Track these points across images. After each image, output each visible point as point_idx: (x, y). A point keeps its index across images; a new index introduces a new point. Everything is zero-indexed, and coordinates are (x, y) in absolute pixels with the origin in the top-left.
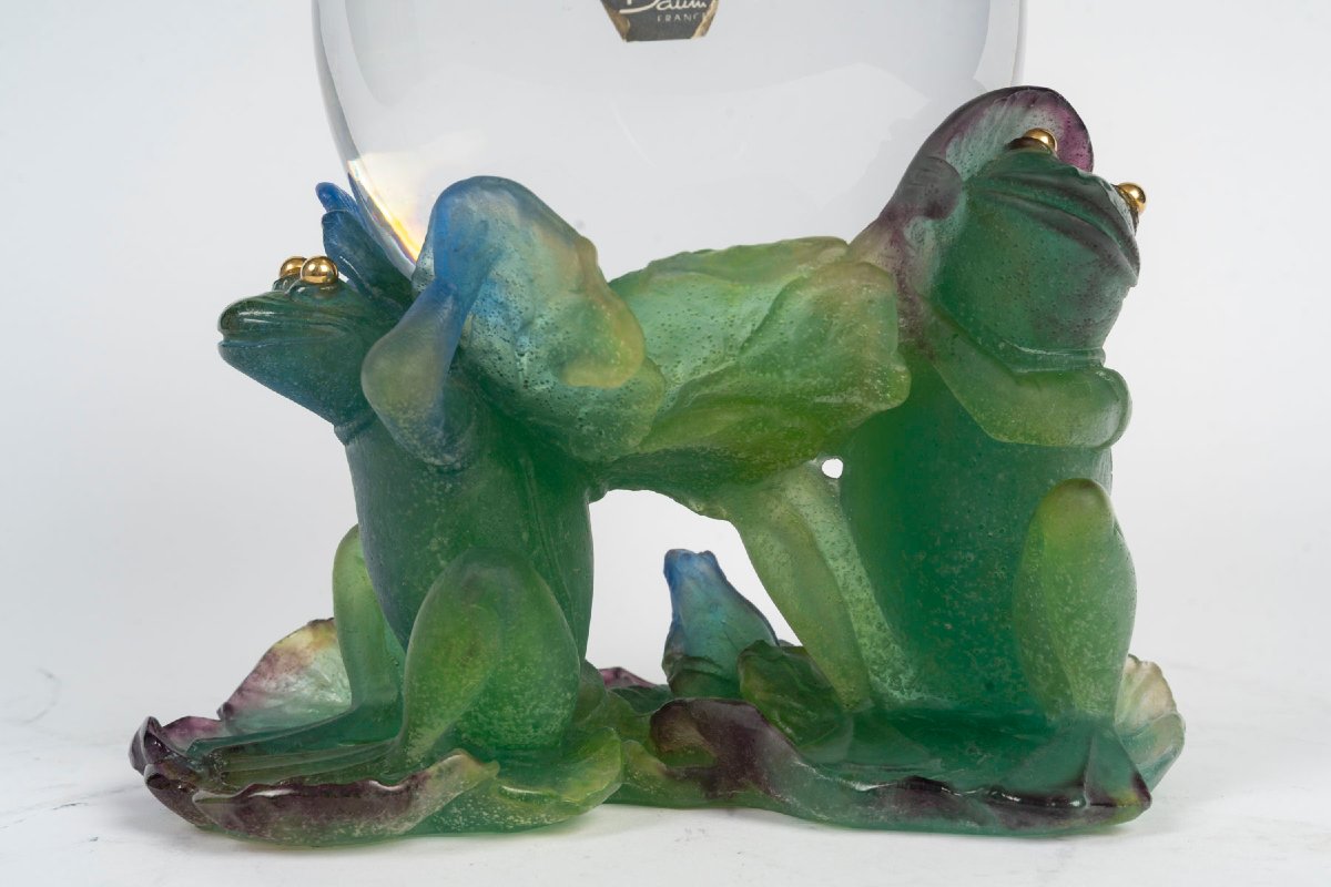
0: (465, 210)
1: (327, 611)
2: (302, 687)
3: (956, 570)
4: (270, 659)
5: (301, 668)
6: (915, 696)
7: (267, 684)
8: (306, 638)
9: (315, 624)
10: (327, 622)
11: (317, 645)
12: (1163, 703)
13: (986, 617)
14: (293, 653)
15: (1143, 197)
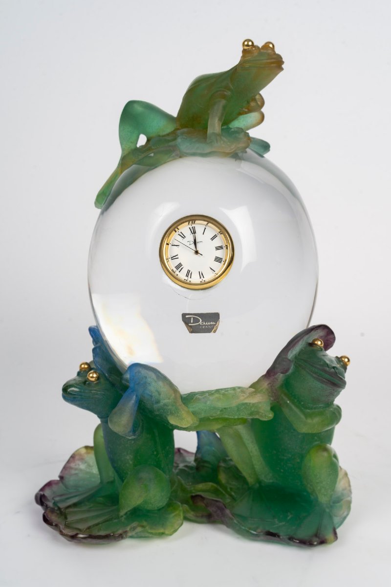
0: (139, 372)
1: (91, 443)
2: (82, 466)
3: (285, 458)
4: (73, 457)
5: (82, 459)
6: (271, 481)
7: (72, 465)
8: (84, 451)
9: (87, 447)
10: (91, 448)
11: (87, 453)
12: (347, 485)
13: (293, 471)
14: (80, 455)
15: (349, 360)
